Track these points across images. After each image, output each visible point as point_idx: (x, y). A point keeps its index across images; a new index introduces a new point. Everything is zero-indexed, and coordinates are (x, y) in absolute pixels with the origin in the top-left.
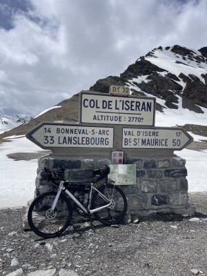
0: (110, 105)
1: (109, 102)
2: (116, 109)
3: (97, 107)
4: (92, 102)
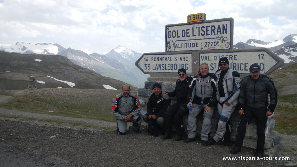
0: (188, 33)
1: (187, 30)
2: (194, 36)
3: (178, 37)
4: (174, 33)
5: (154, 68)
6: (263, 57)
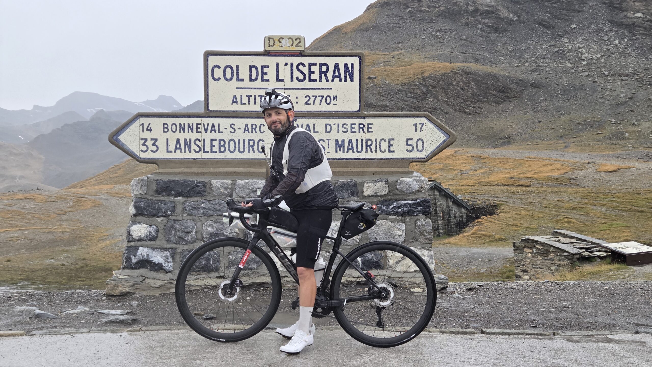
1: (263, 67)
2: (278, 80)
3: (238, 80)
4: (228, 70)
5: (172, 148)
6: (422, 127)
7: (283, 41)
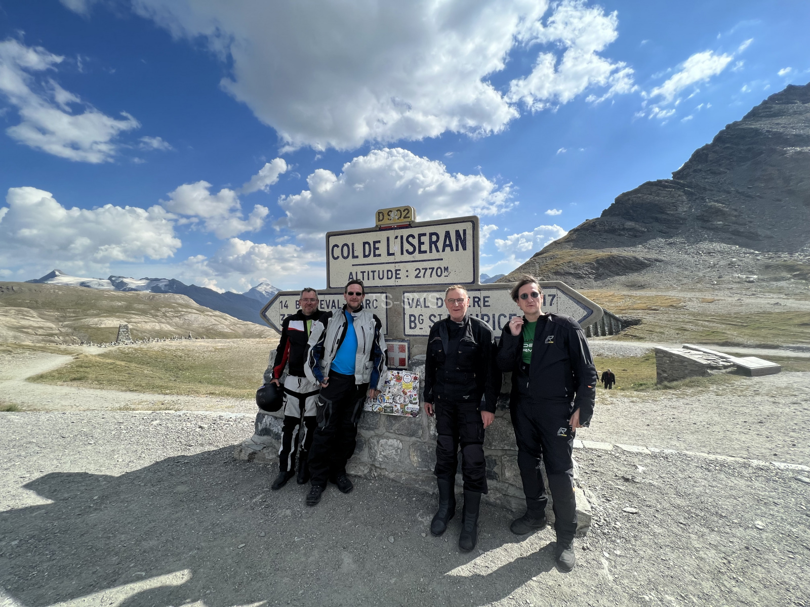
0: (376, 249)
1: (375, 243)
2: (389, 254)
3: (354, 257)
6: (552, 300)
7: (392, 214)
